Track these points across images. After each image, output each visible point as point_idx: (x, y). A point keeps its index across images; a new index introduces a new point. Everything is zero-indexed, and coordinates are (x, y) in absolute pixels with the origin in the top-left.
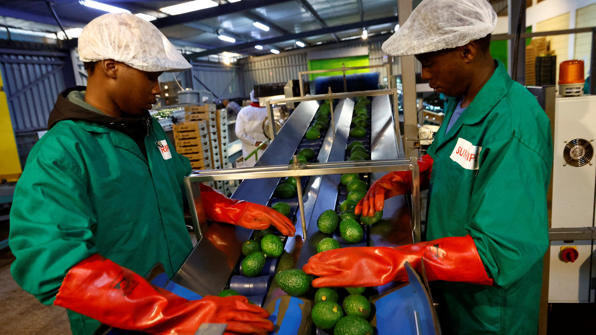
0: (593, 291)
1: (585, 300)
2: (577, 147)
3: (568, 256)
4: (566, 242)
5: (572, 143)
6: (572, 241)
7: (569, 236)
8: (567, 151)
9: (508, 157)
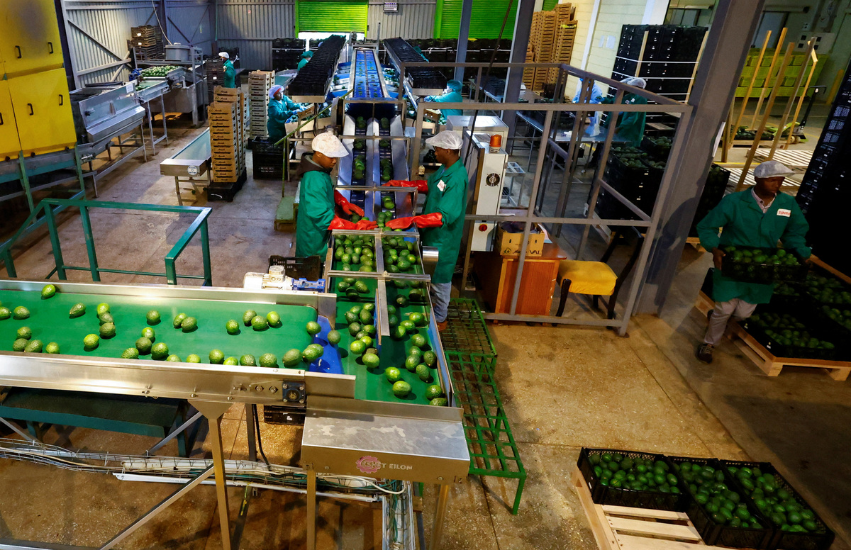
0: (492, 246)
1: (489, 250)
2: (493, 177)
3: (483, 228)
4: (483, 221)
5: (491, 175)
6: (485, 221)
7: (485, 219)
8: (488, 178)
9: (453, 190)
